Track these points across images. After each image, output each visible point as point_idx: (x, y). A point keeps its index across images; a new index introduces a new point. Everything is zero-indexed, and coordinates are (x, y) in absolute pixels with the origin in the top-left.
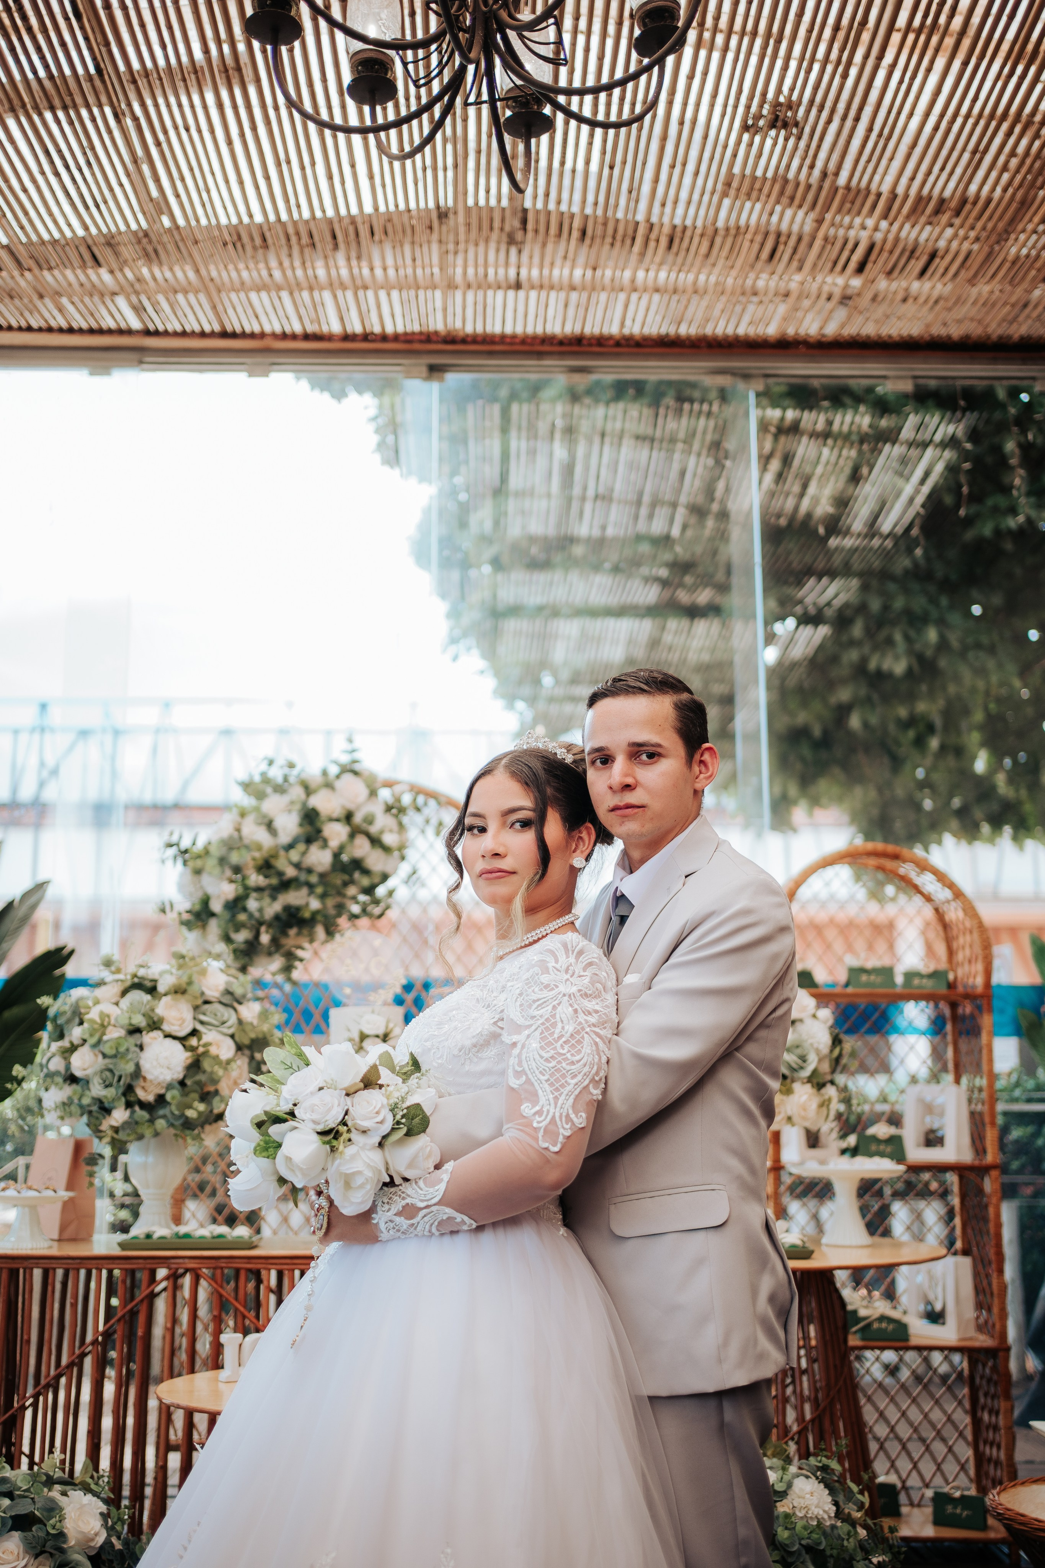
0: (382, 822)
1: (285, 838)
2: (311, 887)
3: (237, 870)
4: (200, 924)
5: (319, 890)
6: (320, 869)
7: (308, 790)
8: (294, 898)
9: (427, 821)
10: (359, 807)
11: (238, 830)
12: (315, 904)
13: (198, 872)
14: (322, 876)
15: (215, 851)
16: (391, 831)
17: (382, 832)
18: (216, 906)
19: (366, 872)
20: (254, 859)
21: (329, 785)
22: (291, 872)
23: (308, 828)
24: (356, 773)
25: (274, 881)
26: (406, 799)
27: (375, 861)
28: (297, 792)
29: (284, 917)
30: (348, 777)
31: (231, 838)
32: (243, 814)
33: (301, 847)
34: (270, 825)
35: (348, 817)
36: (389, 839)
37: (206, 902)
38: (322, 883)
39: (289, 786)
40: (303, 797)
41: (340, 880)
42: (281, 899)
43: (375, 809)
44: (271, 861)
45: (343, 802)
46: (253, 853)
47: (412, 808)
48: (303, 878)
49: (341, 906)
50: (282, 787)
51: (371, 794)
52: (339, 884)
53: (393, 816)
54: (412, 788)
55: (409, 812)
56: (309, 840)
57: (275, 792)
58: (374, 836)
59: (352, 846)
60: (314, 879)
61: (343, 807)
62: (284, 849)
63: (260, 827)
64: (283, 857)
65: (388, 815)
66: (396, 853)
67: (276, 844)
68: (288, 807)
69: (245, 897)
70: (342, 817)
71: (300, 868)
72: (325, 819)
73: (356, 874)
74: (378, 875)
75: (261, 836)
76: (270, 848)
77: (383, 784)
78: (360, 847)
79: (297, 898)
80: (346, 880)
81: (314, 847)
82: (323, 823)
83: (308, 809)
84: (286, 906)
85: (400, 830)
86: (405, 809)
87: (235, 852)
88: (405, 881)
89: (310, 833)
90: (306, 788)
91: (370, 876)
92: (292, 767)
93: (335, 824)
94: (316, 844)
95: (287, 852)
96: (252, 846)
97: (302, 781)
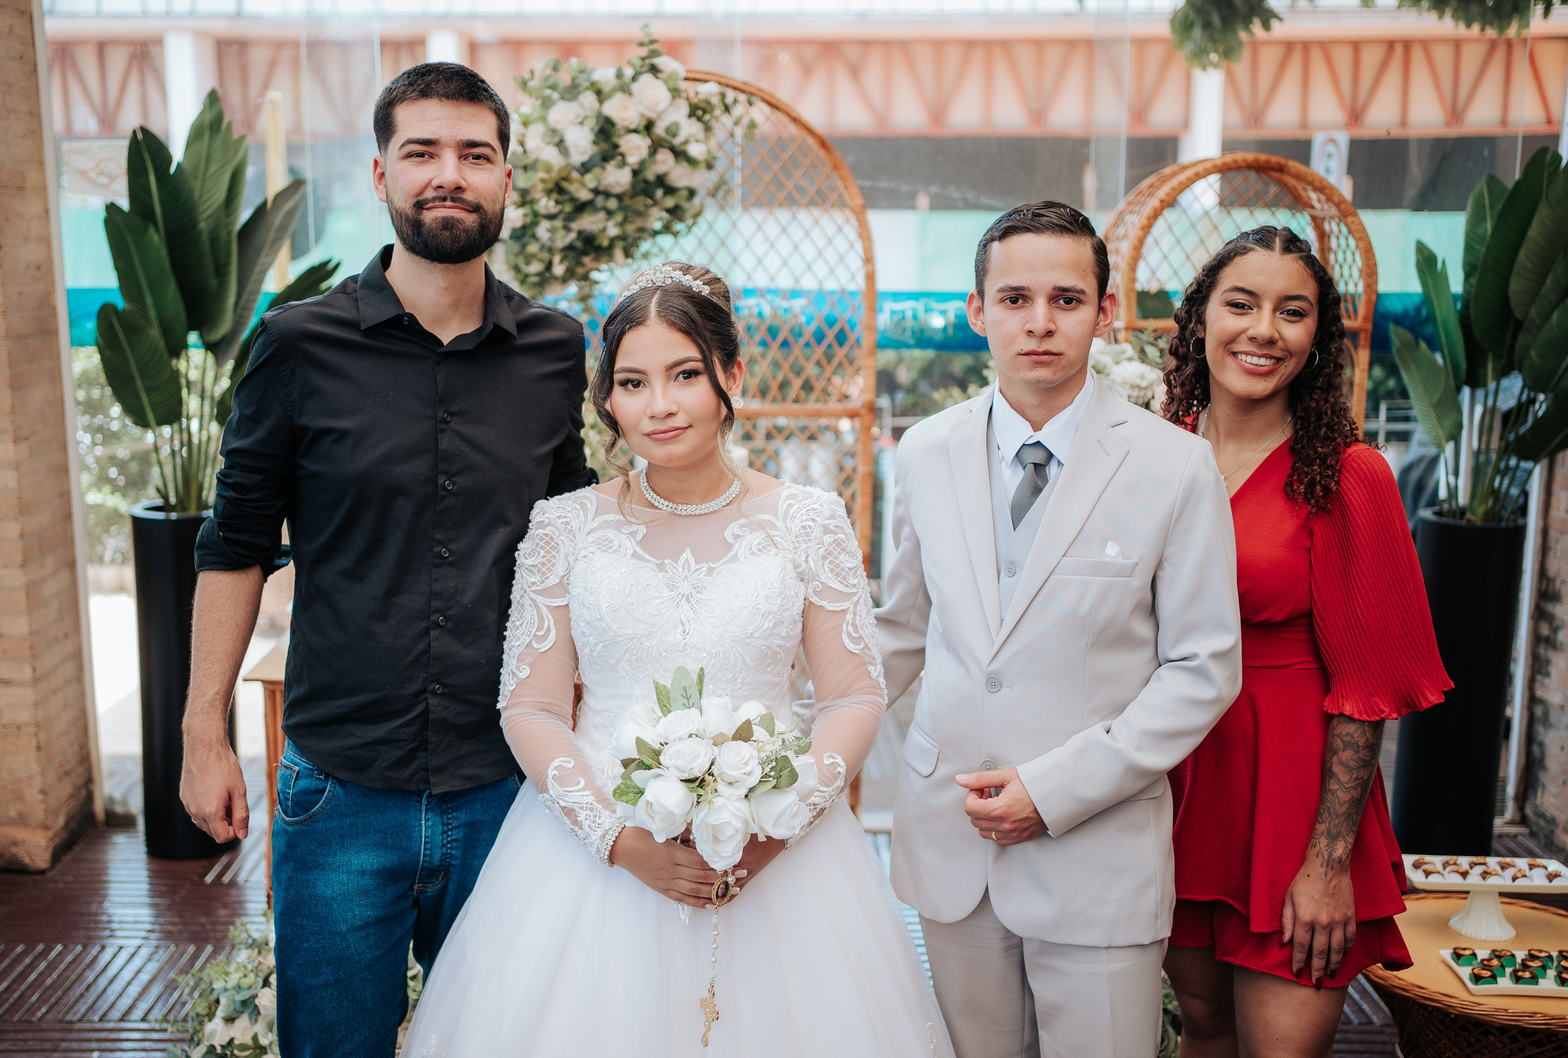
0: (688, 128)
1: (577, 158)
2: (610, 213)
3: (524, 192)
5: (619, 217)
6: (617, 190)
7: (600, 94)
8: (589, 222)
9: (736, 123)
10: (660, 115)
11: (523, 144)
12: (613, 231)
14: (620, 197)
16: (697, 141)
17: (686, 142)
19: (670, 191)
20: (543, 181)
21: (625, 89)
22: (584, 195)
23: (604, 146)
24: (654, 70)
25: (568, 208)
26: (715, 100)
27: (680, 175)
28: (588, 99)
29: (579, 245)
30: (647, 78)
32: (526, 124)
33: (597, 171)
34: (560, 144)
35: (649, 126)
36: (696, 150)
38: (622, 208)
39: (579, 93)
40: (596, 105)
41: (641, 202)
42: (576, 226)
43: (679, 114)
44: (565, 184)
45: (642, 109)
46: (542, 175)
47: (723, 108)
48: (600, 201)
49: (642, 230)
50: (571, 92)
51: (674, 97)
52: (641, 208)
53: (699, 119)
54: (720, 83)
55: (718, 112)
56: (605, 158)
57: (563, 98)
58: (679, 149)
59: (654, 162)
60: (612, 204)
61: (643, 115)
62: (578, 170)
63: (549, 143)
64: (577, 181)
65: (694, 119)
66: (703, 166)
67: (568, 165)
68: (580, 120)
69: (535, 224)
70: (641, 128)
71: (596, 192)
72: (622, 132)
73: (659, 193)
74: (684, 193)
75: (550, 155)
76: (561, 170)
77: (686, 79)
78: (663, 162)
79: (593, 223)
80: (649, 201)
81: (611, 166)
82: (620, 136)
83: (602, 121)
84: (581, 233)
85: (707, 138)
86: (713, 109)
87: (522, 170)
88: (713, 193)
89: (606, 151)
90: (599, 92)
91: (676, 194)
92: (581, 72)
93: (634, 137)
94: (613, 163)
95: (583, 174)
96: (539, 165)
97: (593, 84)
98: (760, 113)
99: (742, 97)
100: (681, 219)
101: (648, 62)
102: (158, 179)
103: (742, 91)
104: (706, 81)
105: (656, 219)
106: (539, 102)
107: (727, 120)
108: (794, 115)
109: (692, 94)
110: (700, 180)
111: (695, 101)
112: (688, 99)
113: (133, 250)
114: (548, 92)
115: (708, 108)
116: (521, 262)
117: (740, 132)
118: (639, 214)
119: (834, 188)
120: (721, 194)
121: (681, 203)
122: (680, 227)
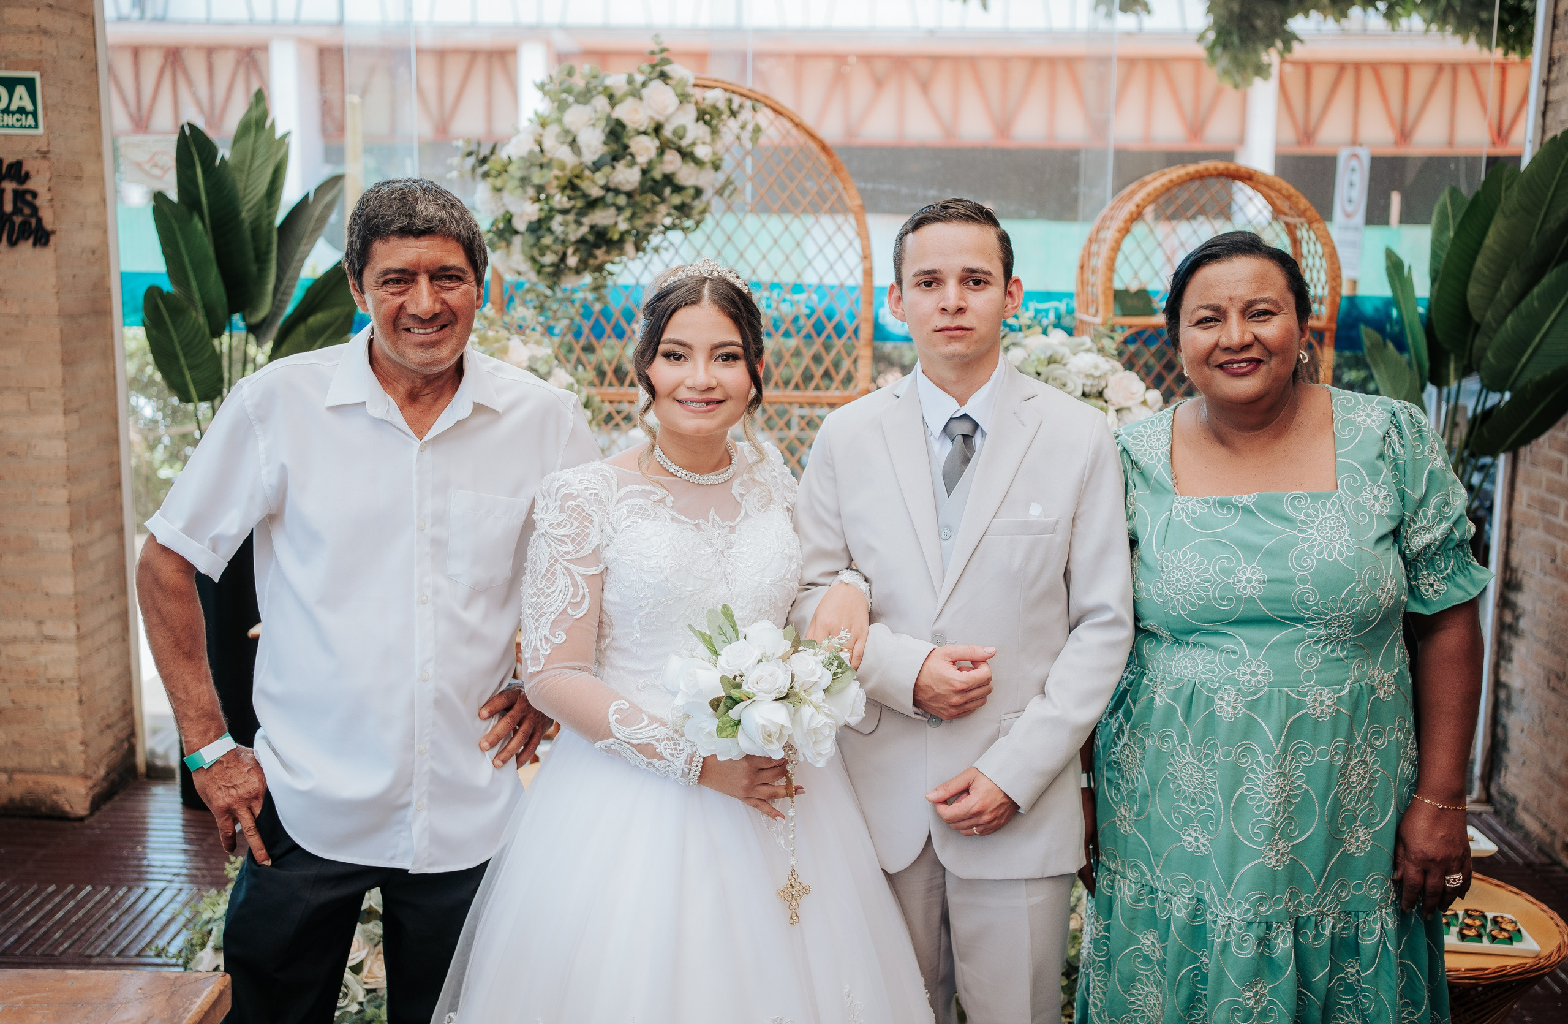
0: (696, 131)
1: (589, 157)
2: (620, 209)
3: (540, 189)
4: (503, 244)
5: (628, 213)
6: (628, 188)
7: (612, 98)
8: (601, 217)
9: (743, 127)
10: (668, 119)
11: (540, 144)
12: (623, 226)
13: (499, 190)
14: (629, 195)
15: (515, 171)
16: (704, 143)
17: (694, 144)
18: (520, 225)
19: (678, 189)
20: (557, 178)
21: (636, 94)
22: (596, 192)
23: (615, 147)
24: (664, 76)
25: (580, 204)
26: (722, 105)
27: (687, 175)
28: (601, 102)
29: (591, 238)
30: (657, 84)
31: (531, 152)
32: (543, 125)
33: (607, 169)
34: (573, 143)
35: (658, 129)
36: (701, 152)
37: (509, 220)
38: (632, 204)
39: (592, 97)
40: (608, 108)
41: (648, 199)
42: (587, 221)
43: (687, 118)
44: (577, 181)
45: (651, 113)
46: (556, 172)
47: (727, 113)
48: (610, 198)
49: (651, 225)
50: (585, 96)
51: (681, 102)
52: (649, 205)
53: (706, 123)
54: (726, 90)
55: (724, 117)
56: (615, 158)
57: (577, 101)
58: (684, 150)
59: (661, 162)
60: (622, 200)
61: (652, 118)
62: (589, 169)
63: (563, 143)
64: (588, 178)
65: (701, 123)
66: (709, 166)
67: (581, 164)
68: (592, 122)
69: (549, 218)
70: (650, 130)
71: (607, 188)
72: (631, 134)
73: (667, 191)
74: (691, 192)
75: (564, 153)
76: (574, 167)
77: (695, 85)
78: (671, 162)
79: (604, 218)
80: (656, 199)
81: (620, 166)
82: (630, 138)
83: (613, 123)
84: (592, 227)
85: (713, 140)
86: (720, 113)
87: (537, 169)
88: (720, 192)
89: (616, 151)
90: (611, 97)
91: (684, 193)
92: (595, 77)
93: (643, 138)
94: (623, 162)
95: (594, 172)
96: (555, 164)
97: (606, 89)
98: (764, 117)
99: (748, 103)
100: (688, 217)
101: (658, 69)
102: (204, 172)
103: (748, 97)
104: (713, 88)
105: (664, 216)
106: (556, 104)
107: (733, 125)
108: (797, 120)
109: (700, 100)
110: (706, 179)
111: (703, 106)
112: (697, 103)
113: (179, 236)
114: (564, 96)
115: (714, 113)
116: (536, 252)
117: (746, 135)
118: (647, 211)
119: (834, 189)
120: (727, 193)
121: (688, 201)
122: (689, 223)
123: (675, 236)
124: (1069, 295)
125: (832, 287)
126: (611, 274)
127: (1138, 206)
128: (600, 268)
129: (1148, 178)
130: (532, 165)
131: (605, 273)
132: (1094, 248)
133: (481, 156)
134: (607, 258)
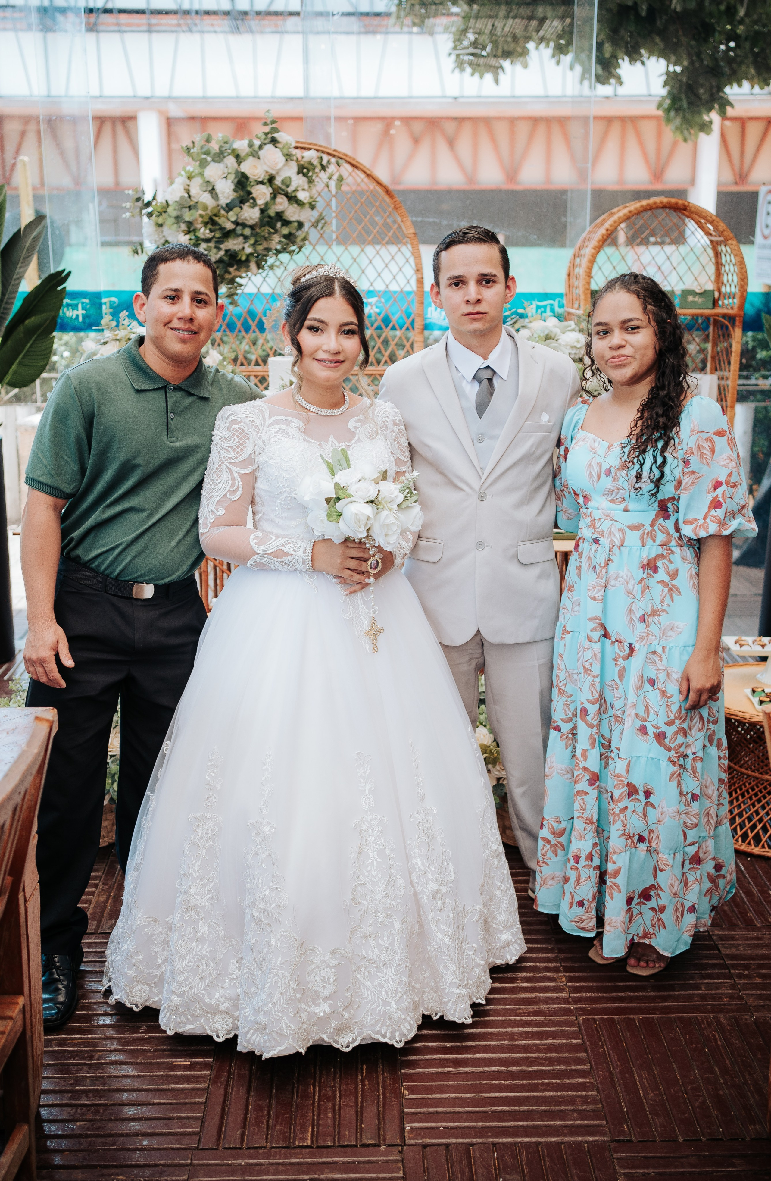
0: (298, 181)
1: (224, 201)
2: (246, 238)
3: (189, 224)
5: (252, 241)
6: (251, 222)
7: (239, 159)
8: (233, 244)
9: (330, 178)
10: (278, 172)
11: (188, 191)
12: (249, 250)
13: (161, 225)
14: (252, 227)
15: (172, 211)
16: (303, 190)
17: (296, 190)
19: (286, 223)
20: (202, 216)
21: (255, 155)
22: (229, 226)
23: (242, 193)
24: (274, 141)
25: (218, 235)
26: (316, 162)
27: (292, 213)
28: (231, 161)
29: (226, 259)
30: (269, 147)
31: (182, 197)
32: (190, 178)
33: (236, 210)
34: (212, 191)
35: (271, 179)
36: (302, 196)
38: (254, 235)
39: (224, 157)
40: (236, 165)
41: (266, 231)
42: (224, 246)
43: (291, 171)
44: (215, 218)
45: (266, 168)
46: (201, 212)
47: (319, 167)
48: (239, 230)
49: (268, 250)
50: (219, 157)
51: (287, 160)
52: (267, 235)
53: (304, 175)
54: (318, 151)
55: (317, 170)
56: (242, 201)
57: (213, 161)
58: (290, 195)
59: (274, 204)
60: (247, 232)
61: (267, 172)
62: (224, 209)
63: (205, 191)
64: (223, 216)
65: (301, 175)
66: (307, 206)
67: (218, 206)
68: (225, 175)
70: (266, 181)
71: (236, 223)
72: (253, 183)
73: (279, 225)
74: (296, 224)
75: (206, 198)
76: (214, 208)
77: (296, 148)
78: (281, 204)
79: (235, 244)
80: (271, 230)
81: (246, 207)
82: (252, 186)
83: (240, 176)
84: (227, 251)
85: (310, 187)
86: (314, 167)
87: (187, 209)
88: (315, 225)
89: (242, 196)
90: (237, 157)
91: (290, 226)
92: (225, 143)
93: (261, 186)
94: (248, 204)
95: (227, 212)
96: (199, 205)
97: (234, 150)
98: (345, 170)
99: (333, 160)
100: (294, 243)
101: (270, 136)
103: (334, 156)
104: (309, 149)
105: (276, 242)
106: (198, 163)
107: (323, 175)
108: (368, 172)
109: (300, 159)
110: (306, 216)
111: (302, 163)
112: (297, 161)
114: (204, 156)
115: (310, 167)
117: (333, 184)
118: (265, 239)
119: (395, 221)
120: (320, 225)
121: (294, 231)
122: (293, 248)
123: (284, 257)
124: (560, 295)
125: (395, 292)
126: (240, 285)
127: (607, 230)
128: (232, 281)
129: (615, 210)
130: (182, 207)
131: (236, 284)
132: (578, 261)
133: (146, 201)
134: (238, 273)
